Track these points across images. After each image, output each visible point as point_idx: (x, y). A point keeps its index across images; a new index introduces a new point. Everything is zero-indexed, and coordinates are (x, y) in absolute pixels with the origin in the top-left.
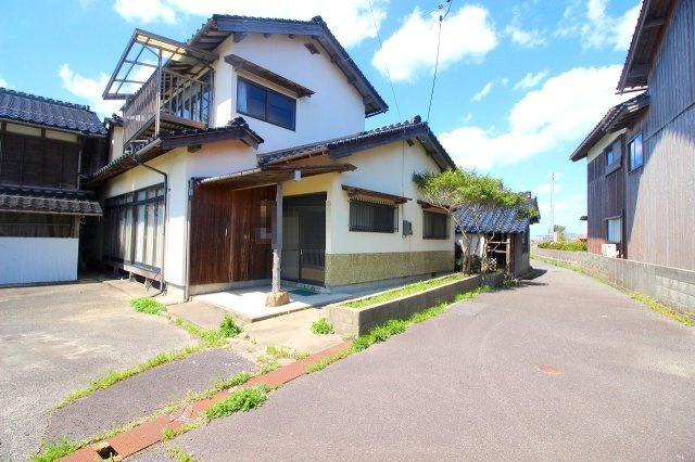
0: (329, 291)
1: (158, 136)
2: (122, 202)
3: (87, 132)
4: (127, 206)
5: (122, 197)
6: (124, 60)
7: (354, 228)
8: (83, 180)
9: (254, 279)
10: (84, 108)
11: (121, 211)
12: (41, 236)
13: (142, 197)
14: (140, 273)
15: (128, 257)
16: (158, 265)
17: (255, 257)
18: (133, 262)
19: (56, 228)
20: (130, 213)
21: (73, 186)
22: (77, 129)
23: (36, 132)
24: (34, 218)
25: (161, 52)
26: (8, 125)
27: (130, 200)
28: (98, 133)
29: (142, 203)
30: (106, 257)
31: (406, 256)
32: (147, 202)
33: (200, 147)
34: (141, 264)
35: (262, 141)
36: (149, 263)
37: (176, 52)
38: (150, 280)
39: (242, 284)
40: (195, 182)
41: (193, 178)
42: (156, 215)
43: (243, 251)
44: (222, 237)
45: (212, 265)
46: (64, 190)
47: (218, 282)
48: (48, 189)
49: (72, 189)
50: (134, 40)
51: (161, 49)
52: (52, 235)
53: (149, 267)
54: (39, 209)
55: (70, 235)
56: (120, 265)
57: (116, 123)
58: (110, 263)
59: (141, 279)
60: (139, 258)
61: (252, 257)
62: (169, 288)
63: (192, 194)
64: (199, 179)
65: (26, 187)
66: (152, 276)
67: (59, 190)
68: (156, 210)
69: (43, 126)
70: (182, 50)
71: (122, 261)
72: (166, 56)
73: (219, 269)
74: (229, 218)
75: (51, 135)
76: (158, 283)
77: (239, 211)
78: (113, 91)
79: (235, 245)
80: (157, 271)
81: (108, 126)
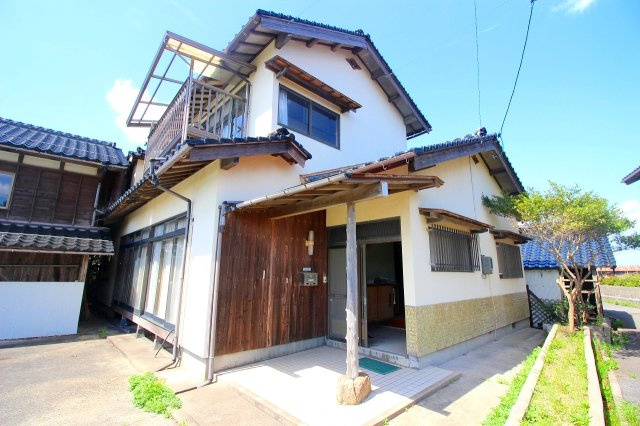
0: (415, 364)
1: (184, 143)
2: (137, 240)
3: (108, 163)
4: (142, 243)
5: (138, 233)
6: (151, 75)
7: (439, 267)
8: (98, 216)
9: (297, 340)
10: (110, 145)
11: (136, 249)
12: (45, 280)
13: (159, 232)
14: (149, 328)
15: (137, 307)
16: (173, 321)
17: (298, 308)
18: (142, 313)
19: (63, 269)
20: (145, 251)
21: (87, 222)
22: (98, 161)
23: (54, 165)
24: (41, 259)
25: (193, 63)
26: (26, 157)
27: (146, 236)
28: (120, 164)
29: (159, 239)
30: (115, 302)
31: (488, 303)
32: (164, 239)
33: (237, 160)
34: (152, 316)
35: (309, 157)
36: (161, 315)
37: (209, 63)
38: (161, 341)
39: (282, 348)
40: (227, 208)
41: (225, 203)
42: (174, 253)
43: (284, 300)
44: (258, 281)
45: (245, 324)
46: (76, 226)
47: (253, 348)
48: (59, 226)
49: (85, 225)
50: (164, 46)
51: (193, 58)
52: (57, 278)
53: (161, 321)
54: (41, 249)
55: (76, 278)
56: (129, 313)
57: (140, 156)
58: (119, 310)
59: (150, 335)
60: (150, 309)
61: (295, 307)
62: (185, 356)
63: (223, 223)
64: (233, 204)
65: (35, 224)
66: (163, 334)
67: (71, 227)
68: (175, 248)
69: (62, 157)
70: (217, 60)
71: (131, 310)
72: (198, 67)
73: (253, 328)
74: (267, 256)
75: (70, 168)
76: (171, 346)
77: (279, 247)
78: (137, 117)
79: (274, 293)
80: (171, 328)
81: (131, 159)
